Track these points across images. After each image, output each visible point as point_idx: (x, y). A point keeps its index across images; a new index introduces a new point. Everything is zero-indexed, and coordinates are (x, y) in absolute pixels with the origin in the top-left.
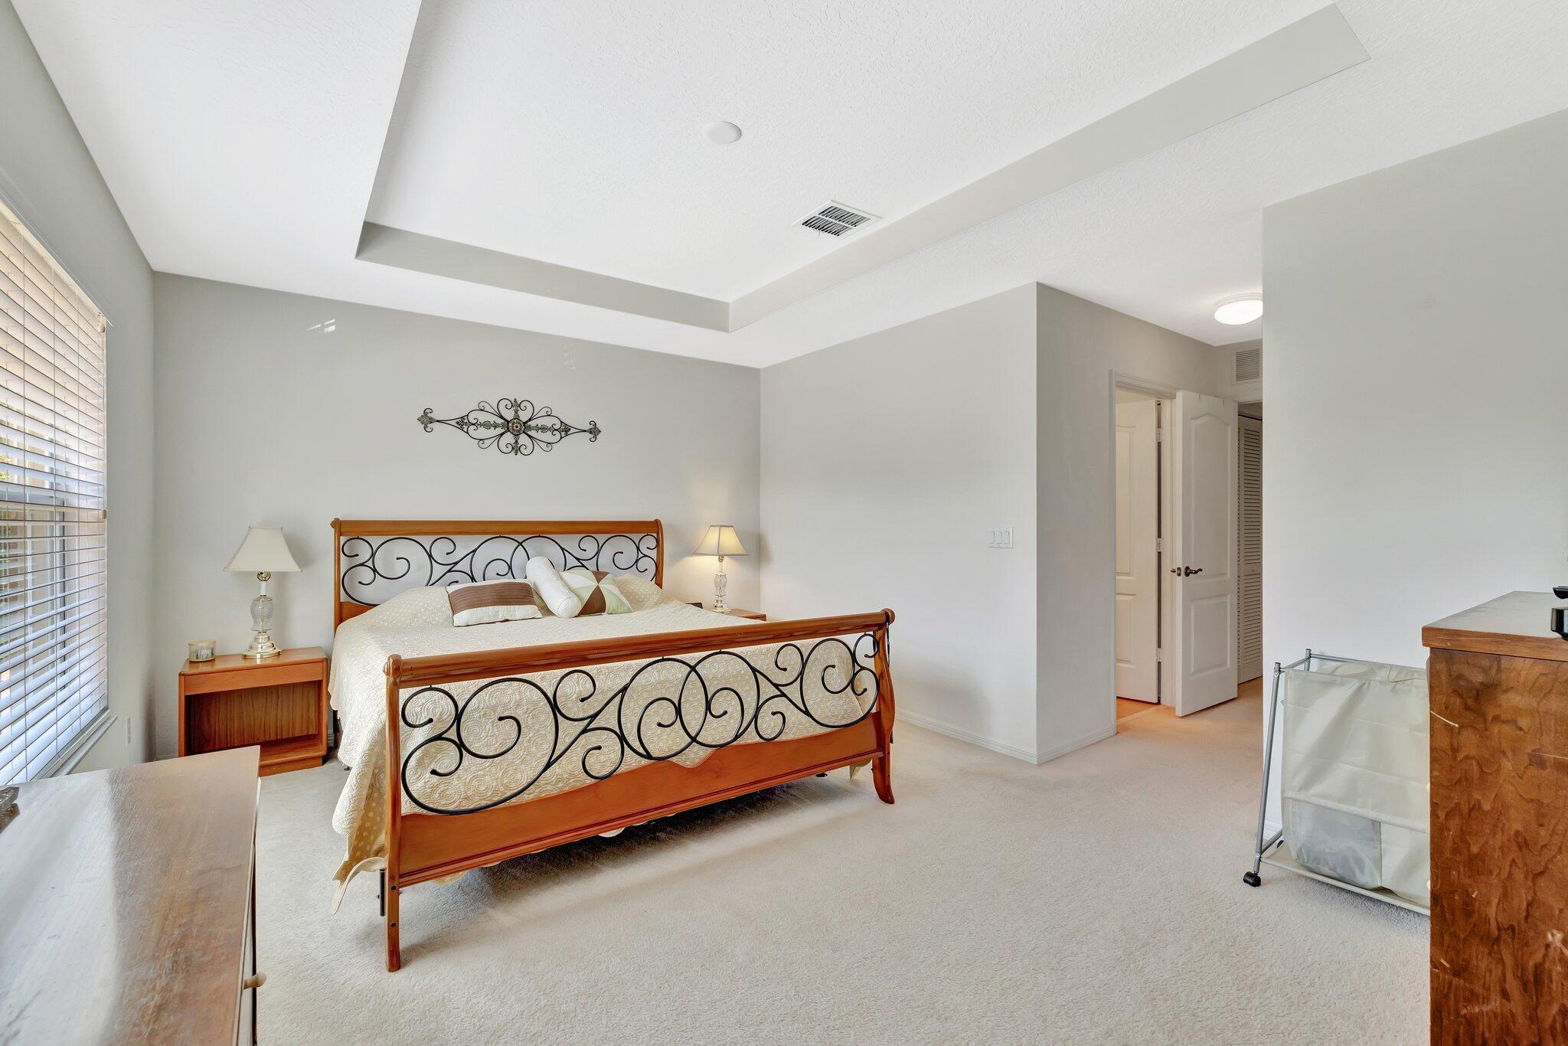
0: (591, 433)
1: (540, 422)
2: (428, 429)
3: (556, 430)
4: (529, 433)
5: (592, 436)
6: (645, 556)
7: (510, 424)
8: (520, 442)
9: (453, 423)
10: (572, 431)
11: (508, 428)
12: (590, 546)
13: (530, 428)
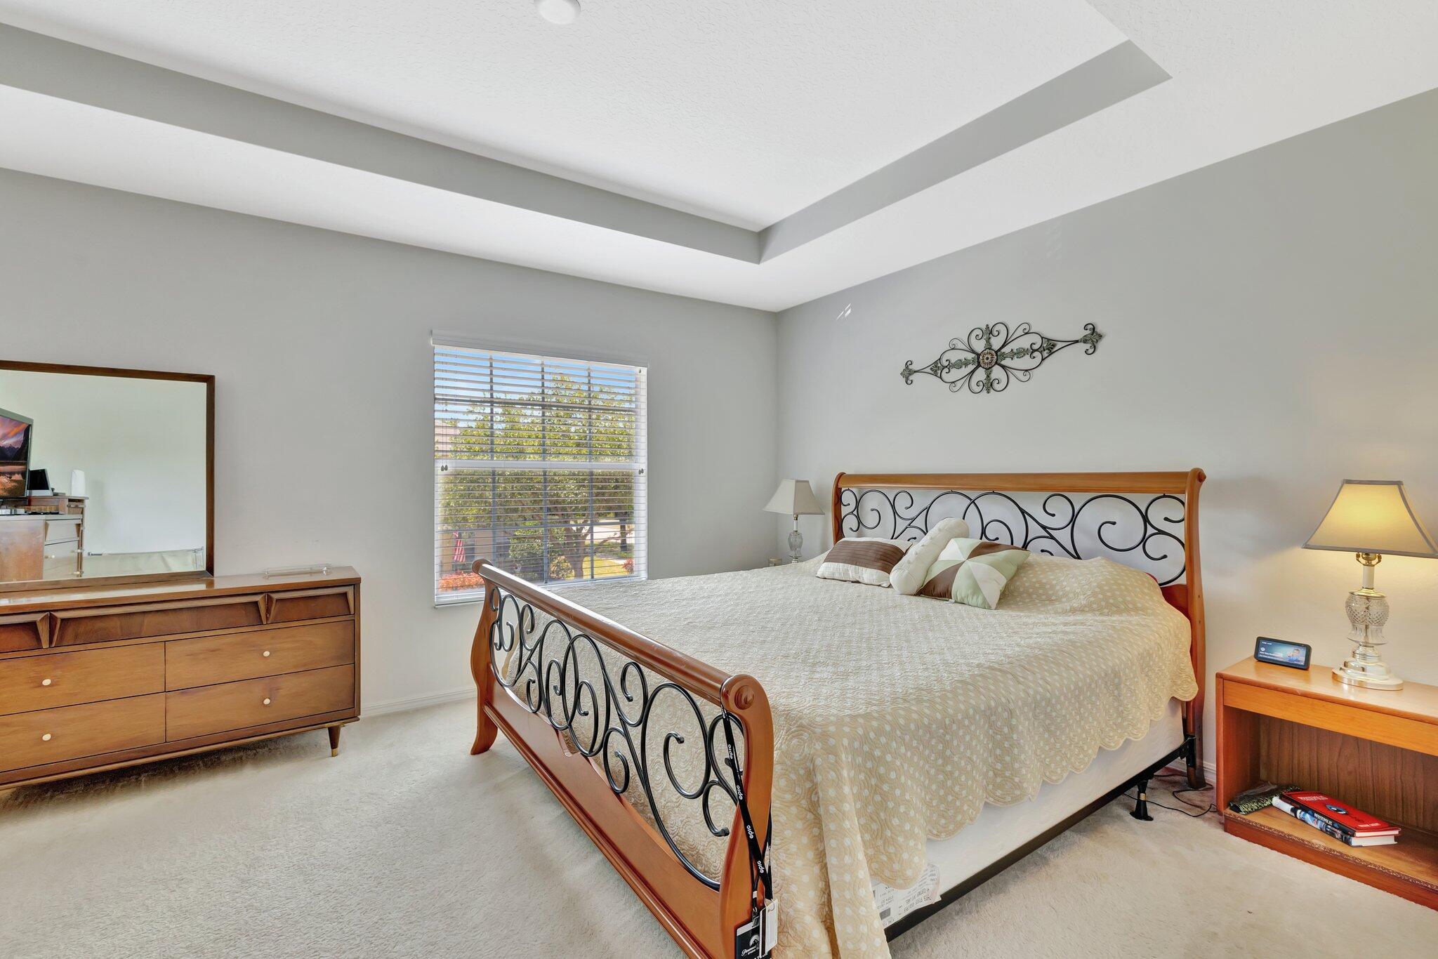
0: (1085, 341)
1: (1014, 346)
2: (909, 382)
3: (1037, 350)
4: (1003, 363)
5: (1088, 346)
6: (1161, 532)
7: (981, 357)
8: (993, 376)
9: (928, 370)
10: (1059, 345)
11: (979, 362)
12: (1061, 510)
13: (1004, 356)
